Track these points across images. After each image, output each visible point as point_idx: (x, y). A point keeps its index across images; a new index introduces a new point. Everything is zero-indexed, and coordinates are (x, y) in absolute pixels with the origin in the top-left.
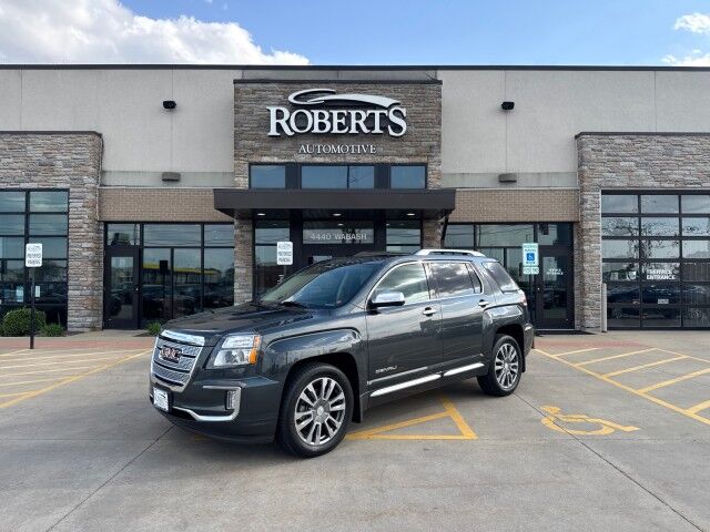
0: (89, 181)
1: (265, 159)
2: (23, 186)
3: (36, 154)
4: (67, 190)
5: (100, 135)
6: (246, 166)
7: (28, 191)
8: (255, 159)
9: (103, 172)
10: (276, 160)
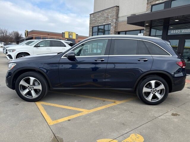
0: (114, 20)
1: (157, 2)
2: (104, 24)
3: (105, 15)
4: (110, 24)
5: (118, 7)
6: (150, 7)
7: (104, 25)
8: (154, 3)
9: (119, 17)
10: (161, 1)
